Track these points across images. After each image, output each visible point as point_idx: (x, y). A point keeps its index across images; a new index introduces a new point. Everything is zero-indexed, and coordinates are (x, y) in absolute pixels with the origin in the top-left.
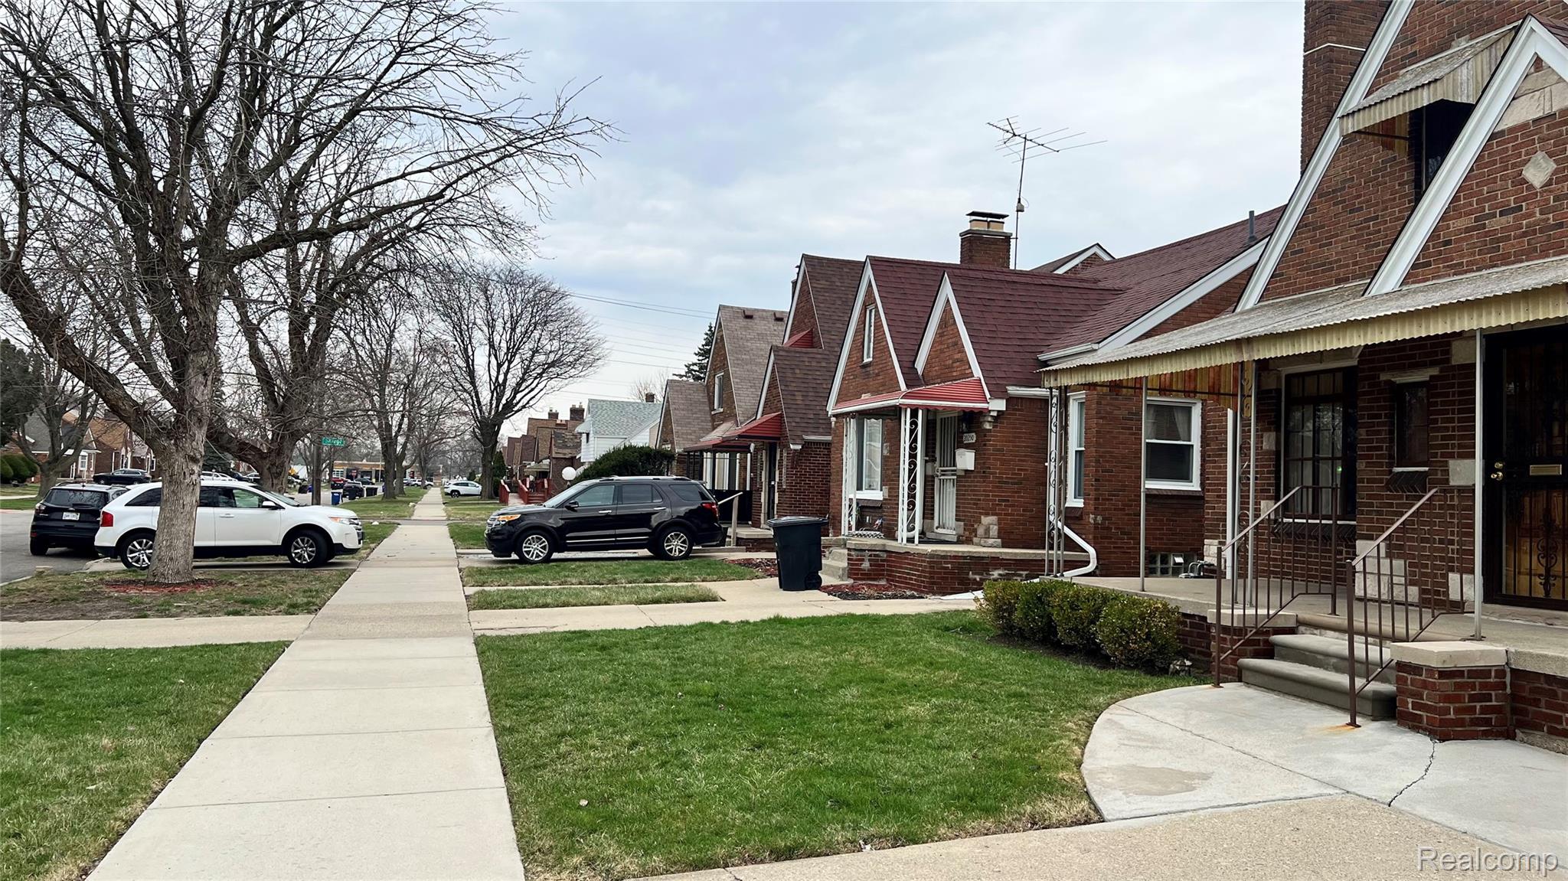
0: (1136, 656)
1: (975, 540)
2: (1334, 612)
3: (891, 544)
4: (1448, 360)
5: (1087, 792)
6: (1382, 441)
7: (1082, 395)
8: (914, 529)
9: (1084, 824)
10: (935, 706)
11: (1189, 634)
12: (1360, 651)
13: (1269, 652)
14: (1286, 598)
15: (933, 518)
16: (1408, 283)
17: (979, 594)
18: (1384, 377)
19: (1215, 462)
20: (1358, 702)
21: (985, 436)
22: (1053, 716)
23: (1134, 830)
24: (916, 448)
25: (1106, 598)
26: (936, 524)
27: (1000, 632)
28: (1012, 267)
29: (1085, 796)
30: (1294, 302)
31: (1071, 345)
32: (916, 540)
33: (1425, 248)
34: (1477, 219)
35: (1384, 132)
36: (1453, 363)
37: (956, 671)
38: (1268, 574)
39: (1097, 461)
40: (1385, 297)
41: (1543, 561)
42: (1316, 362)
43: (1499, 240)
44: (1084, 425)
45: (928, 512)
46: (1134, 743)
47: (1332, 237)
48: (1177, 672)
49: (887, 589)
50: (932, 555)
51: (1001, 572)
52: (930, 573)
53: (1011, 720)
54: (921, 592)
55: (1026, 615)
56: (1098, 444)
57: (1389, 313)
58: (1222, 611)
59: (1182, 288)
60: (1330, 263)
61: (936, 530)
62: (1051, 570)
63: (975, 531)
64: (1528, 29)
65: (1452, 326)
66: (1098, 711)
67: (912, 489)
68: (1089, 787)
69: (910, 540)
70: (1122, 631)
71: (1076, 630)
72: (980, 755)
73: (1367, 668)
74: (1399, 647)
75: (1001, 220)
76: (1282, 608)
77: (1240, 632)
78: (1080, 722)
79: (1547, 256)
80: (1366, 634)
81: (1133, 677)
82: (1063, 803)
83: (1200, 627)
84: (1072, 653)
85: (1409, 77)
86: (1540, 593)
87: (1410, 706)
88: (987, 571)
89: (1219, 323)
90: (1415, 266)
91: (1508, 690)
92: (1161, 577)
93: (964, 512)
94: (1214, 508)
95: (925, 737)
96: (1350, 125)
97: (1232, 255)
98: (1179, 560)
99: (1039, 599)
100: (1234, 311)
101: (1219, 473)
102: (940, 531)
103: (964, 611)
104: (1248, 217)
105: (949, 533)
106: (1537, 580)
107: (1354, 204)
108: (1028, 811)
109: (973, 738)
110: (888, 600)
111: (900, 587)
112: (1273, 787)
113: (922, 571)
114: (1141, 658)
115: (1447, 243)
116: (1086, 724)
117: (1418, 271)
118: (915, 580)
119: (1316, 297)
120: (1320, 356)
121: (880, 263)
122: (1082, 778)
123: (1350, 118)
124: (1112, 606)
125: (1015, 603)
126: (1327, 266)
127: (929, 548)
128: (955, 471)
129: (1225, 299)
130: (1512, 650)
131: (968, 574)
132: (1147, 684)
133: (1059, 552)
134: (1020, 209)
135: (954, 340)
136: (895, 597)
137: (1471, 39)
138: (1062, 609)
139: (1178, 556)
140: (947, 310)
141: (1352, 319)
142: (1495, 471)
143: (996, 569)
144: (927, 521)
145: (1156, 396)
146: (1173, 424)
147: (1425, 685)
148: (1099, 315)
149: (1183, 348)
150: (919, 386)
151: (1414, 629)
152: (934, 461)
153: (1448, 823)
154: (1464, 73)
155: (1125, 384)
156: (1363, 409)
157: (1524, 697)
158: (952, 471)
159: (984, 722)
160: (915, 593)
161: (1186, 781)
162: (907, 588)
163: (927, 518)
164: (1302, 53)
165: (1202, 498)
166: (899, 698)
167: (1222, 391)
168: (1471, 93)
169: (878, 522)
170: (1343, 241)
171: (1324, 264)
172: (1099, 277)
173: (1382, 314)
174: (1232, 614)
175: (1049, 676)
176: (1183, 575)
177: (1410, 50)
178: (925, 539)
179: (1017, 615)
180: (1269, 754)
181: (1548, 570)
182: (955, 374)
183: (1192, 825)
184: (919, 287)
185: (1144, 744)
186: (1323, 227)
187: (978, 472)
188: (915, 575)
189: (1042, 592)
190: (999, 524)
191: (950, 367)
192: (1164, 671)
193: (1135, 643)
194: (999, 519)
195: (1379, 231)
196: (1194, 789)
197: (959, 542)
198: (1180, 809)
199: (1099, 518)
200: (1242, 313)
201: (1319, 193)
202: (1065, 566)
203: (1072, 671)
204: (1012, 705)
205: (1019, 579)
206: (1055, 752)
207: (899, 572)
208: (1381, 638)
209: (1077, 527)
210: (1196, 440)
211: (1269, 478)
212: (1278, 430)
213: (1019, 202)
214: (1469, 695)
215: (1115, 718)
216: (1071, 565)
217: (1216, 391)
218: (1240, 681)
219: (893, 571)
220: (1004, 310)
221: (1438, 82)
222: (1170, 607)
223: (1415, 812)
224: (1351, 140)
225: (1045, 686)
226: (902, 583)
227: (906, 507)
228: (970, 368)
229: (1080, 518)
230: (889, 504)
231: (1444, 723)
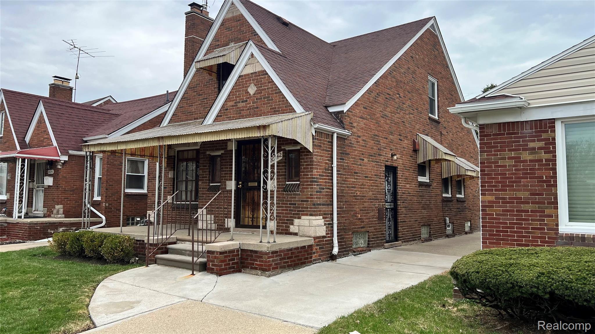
0: (117, 258)
1: (52, 215)
2: (189, 235)
3: (9, 220)
4: (226, 148)
5: (90, 317)
6: (207, 174)
7: (101, 155)
8: (21, 212)
9: (87, 330)
10: (24, 290)
11: (139, 248)
12: (196, 249)
13: (166, 252)
14: (173, 231)
15: (32, 207)
16: (215, 122)
17: (51, 239)
18: (208, 153)
19: (152, 182)
20: (195, 266)
21: (58, 171)
22: (79, 287)
23: (108, 328)
24: (24, 176)
25: (106, 236)
26: (34, 209)
27: (60, 254)
28: (73, 101)
29: (89, 319)
30: (180, 125)
31: (98, 135)
32: (23, 217)
33: (220, 110)
34: (235, 103)
35: (209, 69)
36: (228, 149)
37: (35, 274)
38: (168, 222)
39: (107, 182)
40: (208, 126)
41: (252, 213)
42: (187, 147)
43: (241, 110)
44: (102, 167)
45: (30, 204)
46: (112, 293)
47: (193, 103)
48: (133, 263)
49: (7, 240)
50: (30, 223)
51: (63, 229)
52: (29, 231)
53: (59, 292)
54: (24, 240)
55: (71, 246)
56: (107, 175)
57: (208, 131)
58: (150, 238)
59: (142, 116)
60: (192, 112)
61: (33, 212)
62: (84, 226)
63: (52, 212)
64: (250, 44)
65: (226, 137)
66: (99, 282)
67: (21, 194)
68: (91, 314)
69: (20, 217)
70: (112, 249)
71: (93, 251)
72: (43, 309)
73: (198, 254)
74: (208, 245)
75: (68, 81)
76: (171, 235)
77: (156, 245)
78: (90, 288)
79: (254, 117)
80: (198, 242)
81: (115, 267)
82: (78, 323)
83: (143, 244)
84: (91, 260)
85: (217, 52)
86: (251, 224)
87: (211, 265)
88: (57, 229)
89: (154, 130)
90: (217, 116)
91: (240, 256)
92: (131, 226)
93: (47, 204)
94: (151, 199)
95: (17, 305)
96: (198, 66)
97: (160, 106)
98: (138, 219)
99: (78, 239)
100: (159, 126)
101: (153, 186)
102: (35, 212)
103: (44, 247)
104: (166, 93)
105: (40, 213)
106: (250, 219)
107: (200, 93)
108: (62, 330)
109: (40, 302)
110: (7, 245)
111: (14, 239)
112: (163, 302)
113: (25, 231)
114: (119, 259)
115: (227, 110)
116: (93, 288)
117: (218, 118)
118: (21, 235)
119: (187, 124)
120: (189, 144)
121: (8, 93)
122: (88, 311)
123: (198, 63)
124: (108, 239)
125: (67, 241)
126: (191, 113)
127: (29, 220)
128: (44, 186)
129: (157, 122)
130: (241, 243)
131: (48, 230)
132: (120, 269)
133: (88, 219)
134: (77, 78)
135: (44, 129)
136: (10, 243)
137: (235, 44)
138: (87, 242)
139: (138, 218)
140: (41, 116)
141: (197, 132)
142: (239, 185)
143: (61, 227)
144: (29, 208)
145: (130, 156)
146: (137, 168)
147: (215, 257)
148: (110, 124)
149: (139, 139)
150: (27, 148)
151: (213, 239)
152: (34, 181)
153: (219, 304)
154: (232, 55)
155: (117, 152)
156: (201, 164)
157: (244, 258)
158: (42, 186)
159: (46, 294)
160: (21, 241)
161: (130, 305)
162: (17, 239)
163: (30, 207)
164: (184, 37)
165: (147, 195)
166: (5, 289)
167: (154, 156)
168: (234, 61)
169: (4, 210)
170: (196, 105)
171: (190, 112)
172: (110, 109)
173: (206, 132)
174: (153, 239)
175: (80, 271)
176: (139, 225)
177: (217, 43)
178: (28, 216)
179: (68, 246)
180: (163, 290)
181: (253, 216)
182: (44, 144)
183: (132, 322)
184: (28, 105)
185: (117, 293)
186: (190, 99)
187: (54, 187)
188: (21, 233)
189: (79, 236)
190: (64, 208)
191: (42, 141)
192: (128, 263)
193: (117, 253)
194: (63, 206)
195: (207, 103)
196: (134, 307)
197: (44, 217)
198: (128, 316)
199: (107, 204)
200: (162, 127)
201: (189, 87)
202: (90, 224)
203: (90, 267)
204: (60, 285)
205: (72, 231)
206: (78, 302)
207: (13, 232)
208: (203, 242)
209: (98, 208)
210: (146, 174)
211: (171, 188)
212: (174, 170)
213: (77, 75)
214: (229, 259)
215: (105, 284)
216: (93, 224)
217: (152, 156)
218: (156, 263)
219: (10, 232)
220: (68, 118)
221: (225, 56)
222: (131, 238)
223: (209, 302)
224: (199, 71)
225: (76, 275)
226: (15, 236)
227: (18, 202)
228: (52, 142)
229: (99, 204)
230: (10, 201)
231: (221, 270)
